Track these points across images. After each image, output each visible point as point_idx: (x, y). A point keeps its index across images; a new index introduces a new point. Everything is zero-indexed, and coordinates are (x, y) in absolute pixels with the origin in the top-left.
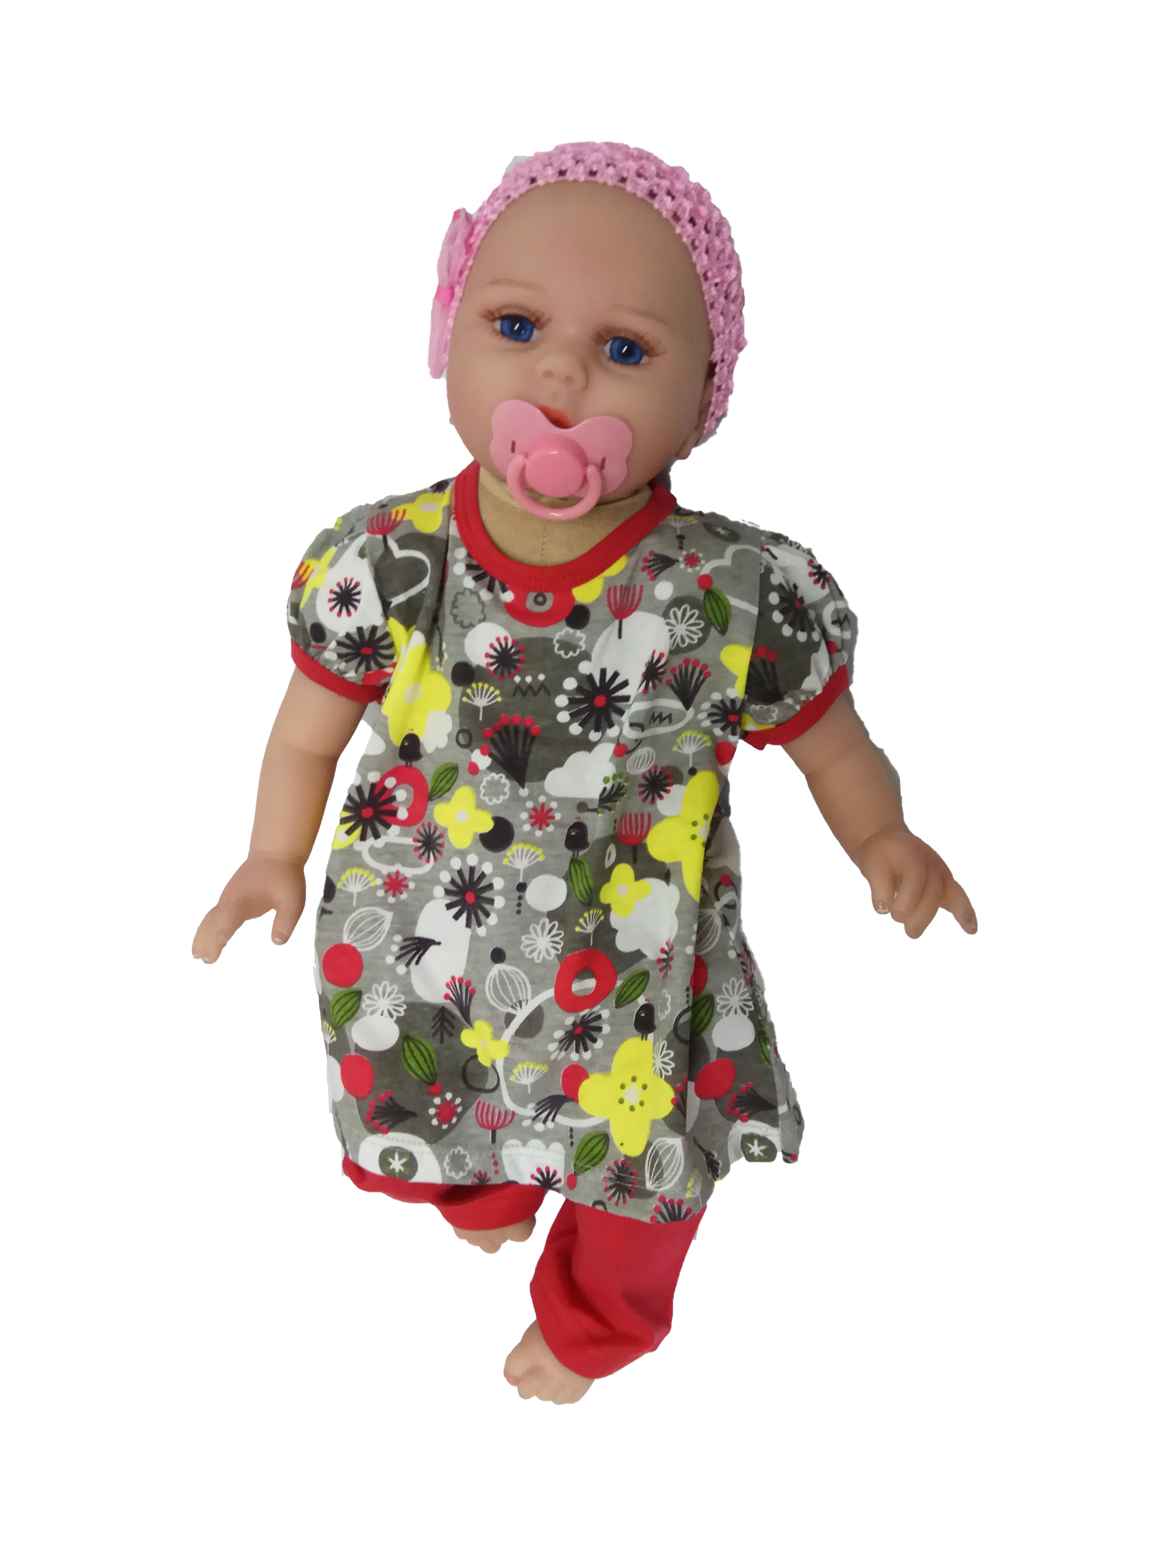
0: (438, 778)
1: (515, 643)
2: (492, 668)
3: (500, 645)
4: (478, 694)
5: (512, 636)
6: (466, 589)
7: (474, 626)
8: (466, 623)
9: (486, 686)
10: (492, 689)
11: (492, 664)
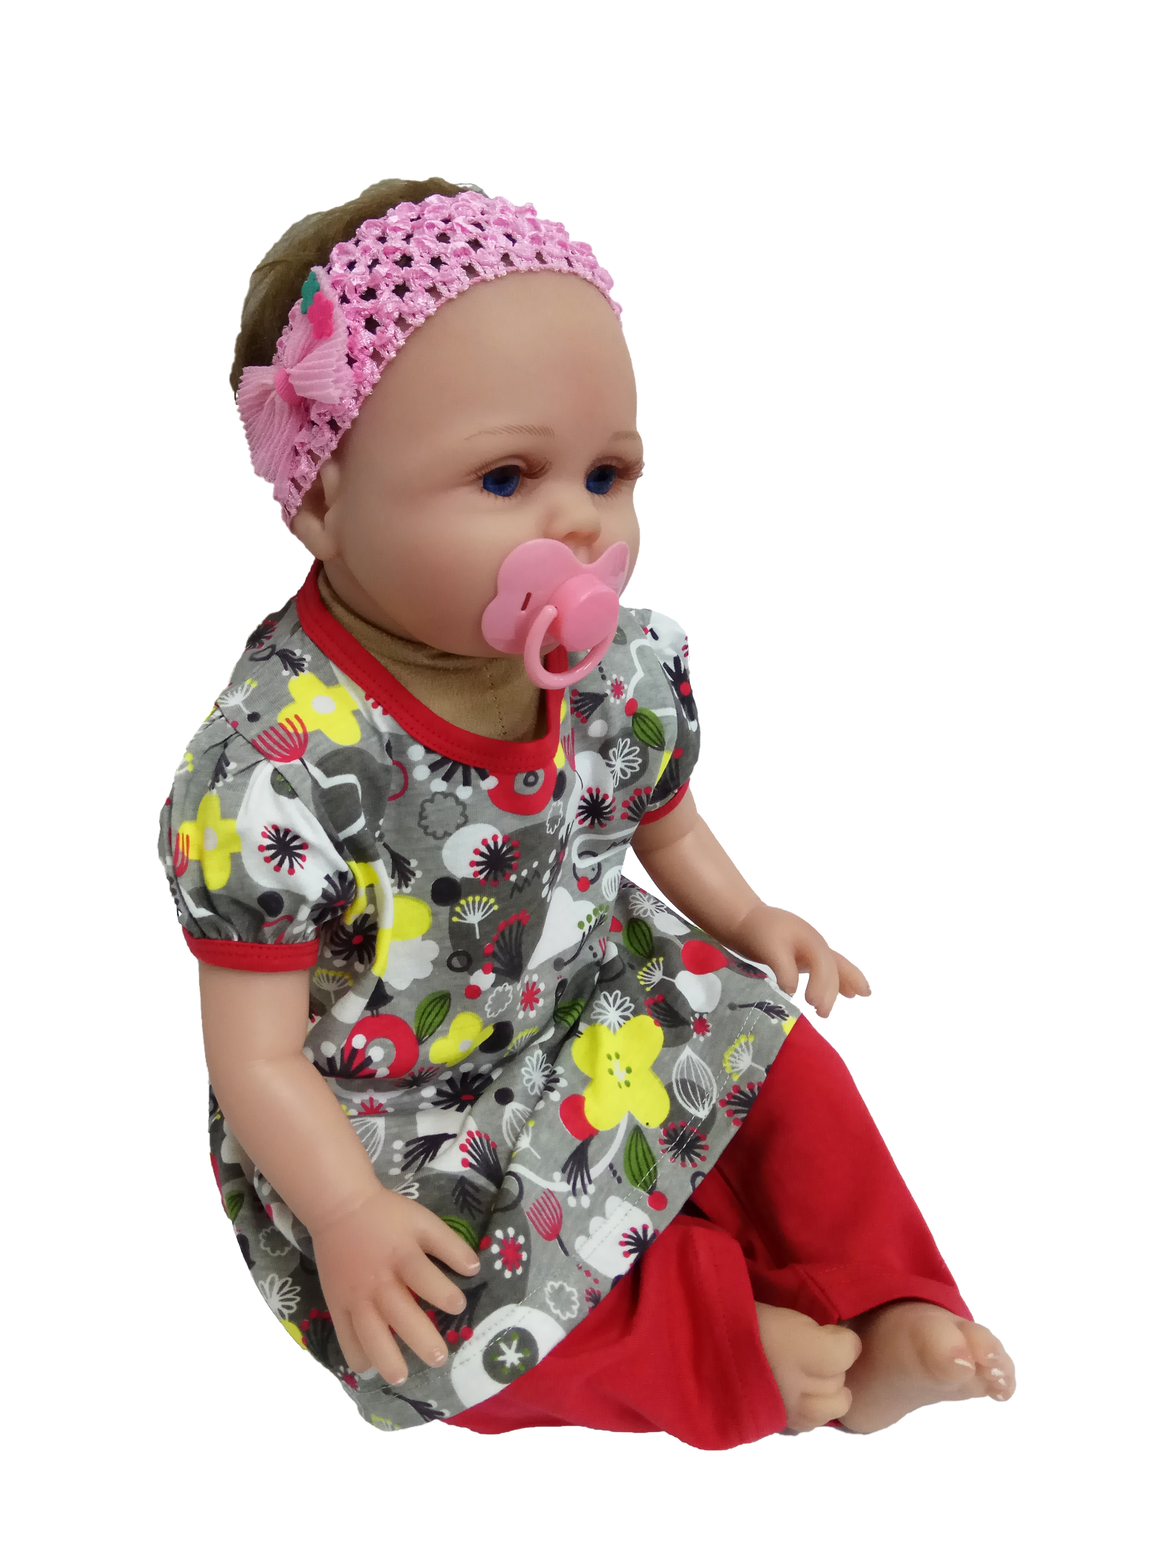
0: (423, 1013)
1: (506, 840)
2: (482, 876)
3: (488, 847)
4: (469, 910)
5: (501, 832)
6: (436, 793)
7: (450, 835)
8: (440, 833)
9: (477, 898)
10: (485, 899)
11: (481, 872)
